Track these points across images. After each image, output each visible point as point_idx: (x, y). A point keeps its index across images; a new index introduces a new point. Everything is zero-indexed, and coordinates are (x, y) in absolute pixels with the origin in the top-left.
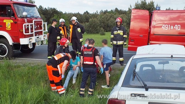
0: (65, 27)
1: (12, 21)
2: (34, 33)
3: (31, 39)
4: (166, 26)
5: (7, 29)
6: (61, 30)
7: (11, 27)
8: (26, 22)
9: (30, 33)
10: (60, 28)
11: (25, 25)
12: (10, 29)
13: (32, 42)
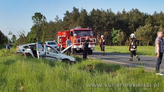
1: (73, 38)
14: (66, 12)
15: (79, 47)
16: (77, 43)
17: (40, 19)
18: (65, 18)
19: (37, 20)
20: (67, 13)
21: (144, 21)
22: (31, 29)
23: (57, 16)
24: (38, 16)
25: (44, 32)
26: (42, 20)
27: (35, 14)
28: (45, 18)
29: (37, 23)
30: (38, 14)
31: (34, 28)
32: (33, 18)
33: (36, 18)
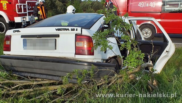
0: (43, 7)
1: (7, 2)
2: (27, 12)
3: (25, 18)
4: (142, 4)
5: (3, 9)
6: (38, 10)
7: (7, 8)
8: (19, 2)
9: (23, 12)
10: (38, 7)
11: (18, 6)
12: (6, 9)
13: (26, 21)
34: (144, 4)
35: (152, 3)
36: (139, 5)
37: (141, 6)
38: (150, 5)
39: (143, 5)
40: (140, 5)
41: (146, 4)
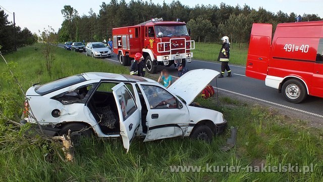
2: (170, 51)
5: (151, 47)
14: (102, 4)
15: (167, 58)
16: (164, 51)
17: (71, 13)
18: (101, 11)
19: (68, 14)
20: (104, 5)
21: (188, 15)
22: (62, 25)
23: (91, 9)
24: (68, 9)
25: (77, 28)
26: (74, 14)
27: (65, 7)
28: (76, 12)
29: (68, 17)
30: (67, 6)
31: (65, 23)
32: (62, 11)
33: (66, 12)
34: (292, 46)
35: (303, 45)
36: (284, 48)
37: (288, 49)
38: (300, 49)
39: (291, 48)
40: (286, 49)
41: (295, 47)
